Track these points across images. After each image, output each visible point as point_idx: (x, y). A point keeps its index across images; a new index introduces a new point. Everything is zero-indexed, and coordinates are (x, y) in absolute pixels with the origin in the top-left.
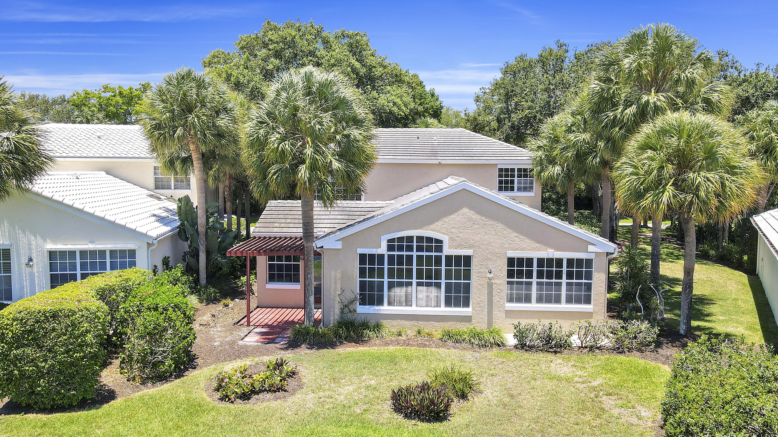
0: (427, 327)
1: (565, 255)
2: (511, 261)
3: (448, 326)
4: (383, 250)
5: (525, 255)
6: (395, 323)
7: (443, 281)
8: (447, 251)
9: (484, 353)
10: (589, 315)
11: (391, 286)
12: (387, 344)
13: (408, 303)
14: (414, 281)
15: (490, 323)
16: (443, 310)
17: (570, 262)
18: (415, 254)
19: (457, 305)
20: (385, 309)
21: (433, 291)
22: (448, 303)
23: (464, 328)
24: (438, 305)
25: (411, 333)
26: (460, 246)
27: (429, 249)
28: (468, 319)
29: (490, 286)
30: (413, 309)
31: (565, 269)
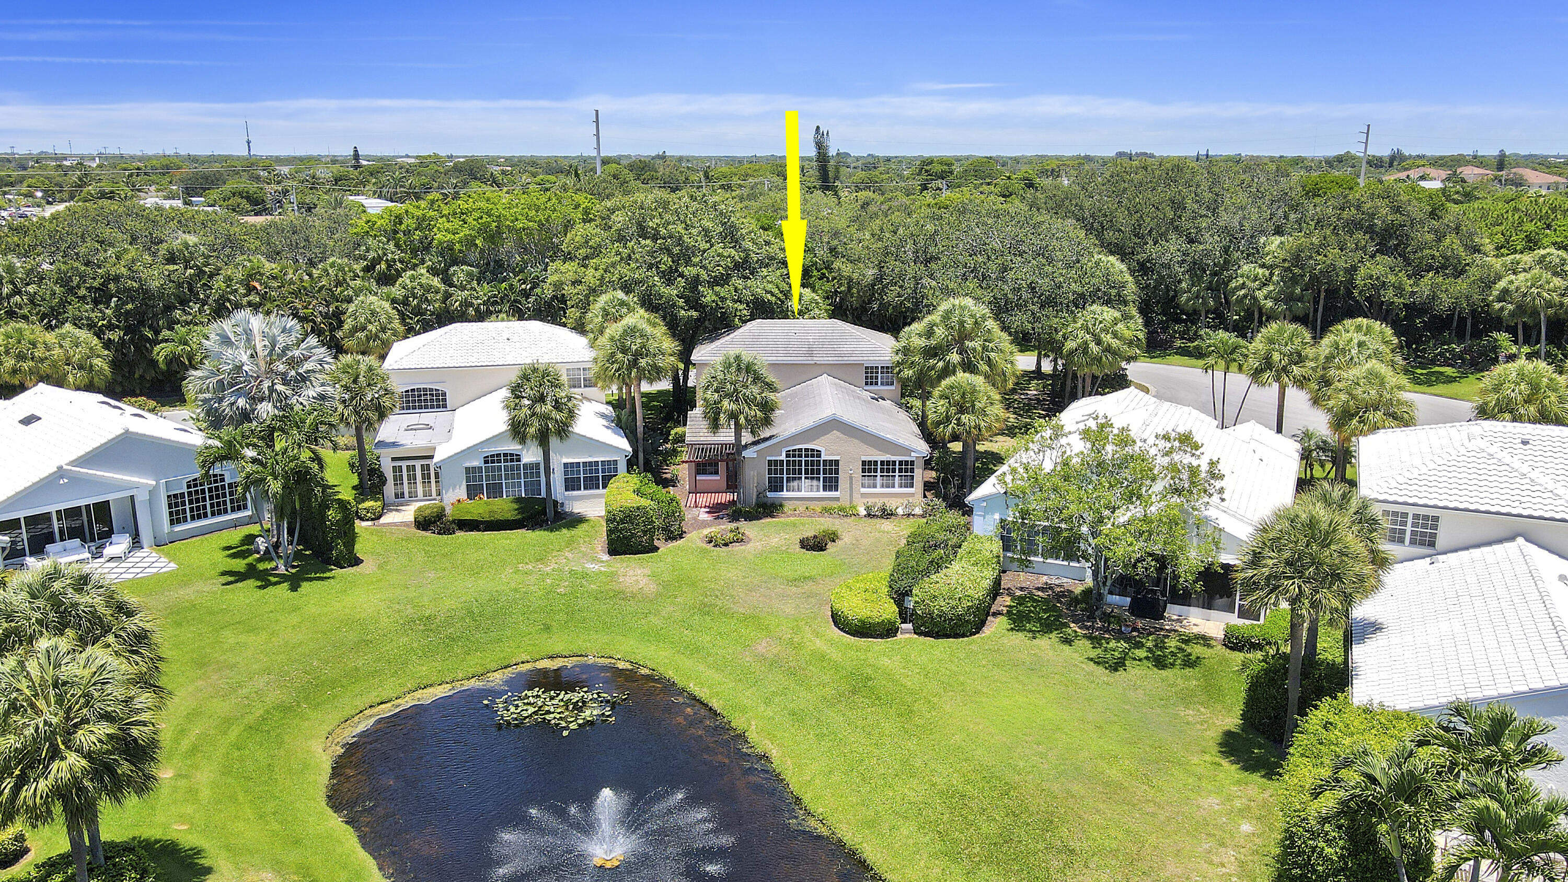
0: (812, 505)
1: (897, 458)
2: (864, 463)
3: (824, 504)
4: (783, 457)
5: (873, 459)
6: (791, 502)
7: (822, 476)
8: (824, 457)
9: (846, 519)
10: (912, 495)
11: (788, 480)
12: (788, 516)
13: (799, 490)
14: (803, 476)
15: (851, 502)
16: (822, 494)
17: (901, 463)
18: (803, 459)
19: (830, 490)
20: (785, 494)
21: (815, 483)
22: (824, 490)
23: (835, 505)
24: (818, 490)
25: (802, 509)
26: (832, 454)
27: (812, 456)
28: (837, 499)
29: (851, 478)
30: (803, 494)
31: (897, 467)
